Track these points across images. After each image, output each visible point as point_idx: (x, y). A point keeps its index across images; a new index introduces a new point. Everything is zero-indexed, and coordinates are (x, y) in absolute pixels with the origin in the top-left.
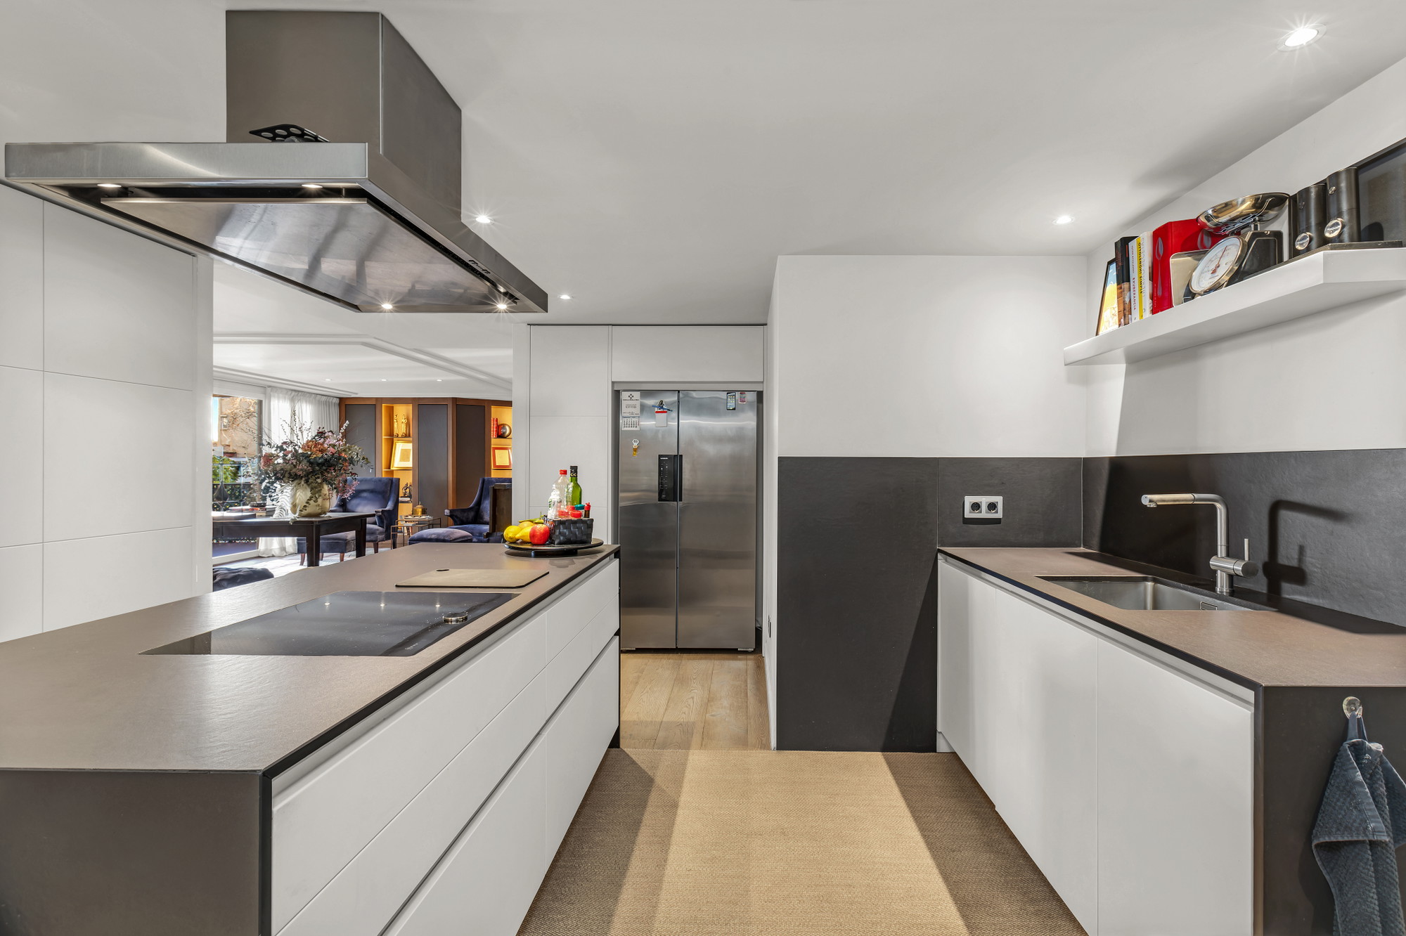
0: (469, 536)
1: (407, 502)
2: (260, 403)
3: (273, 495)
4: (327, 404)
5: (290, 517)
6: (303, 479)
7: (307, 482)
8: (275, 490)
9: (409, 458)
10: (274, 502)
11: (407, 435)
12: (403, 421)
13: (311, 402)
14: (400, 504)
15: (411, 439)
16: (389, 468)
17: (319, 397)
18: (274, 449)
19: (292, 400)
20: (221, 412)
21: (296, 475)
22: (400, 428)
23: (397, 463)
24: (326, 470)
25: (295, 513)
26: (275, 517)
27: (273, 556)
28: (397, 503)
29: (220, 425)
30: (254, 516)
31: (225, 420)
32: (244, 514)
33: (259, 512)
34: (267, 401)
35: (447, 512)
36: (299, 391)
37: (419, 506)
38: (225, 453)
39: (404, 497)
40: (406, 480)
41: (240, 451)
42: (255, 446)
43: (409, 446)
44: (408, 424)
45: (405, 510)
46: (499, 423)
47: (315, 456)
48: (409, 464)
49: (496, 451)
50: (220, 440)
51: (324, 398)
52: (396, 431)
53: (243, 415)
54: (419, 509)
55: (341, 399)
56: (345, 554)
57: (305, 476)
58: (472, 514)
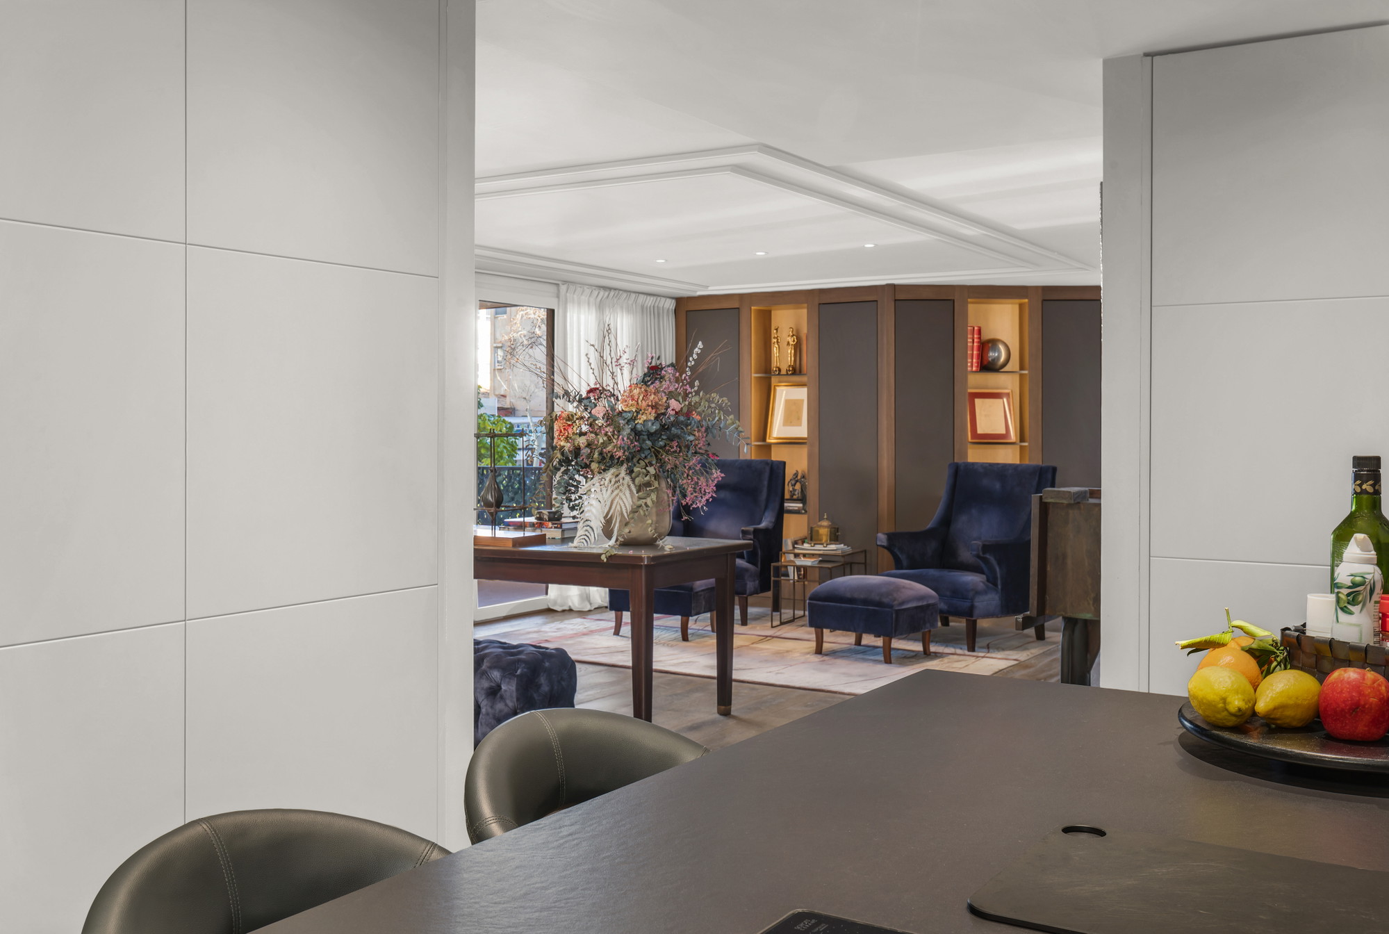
0: (930, 597)
1: (797, 512)
2: (551, 313)
3: (573, 497)
4: (656, 313)
5: (603, 547)
6: (625, 466)
7: (630, 472)
8: (577, 487)
9: (799, 419)
10: (575, 513)
11: (796, 371)
12: (790, 340)
13: (629, 310)
14: (786, 516)
15: (804, 379)
16: (764, 439)
17: (642, 298)
18: (575, 404)
19: (601, 307)
20: (494, 339)
21: (612, 457)
22: (783, 356)
23: (778, 429)
24: (663, 447)
25: (610, 538)
26: (575, 547)
27: (571, 610)
28: (781, 512)
29: (494, 361)
30: (541, 540)
31: (500, 352)
32: (528, 534)
33: (552, 532)
34: (561, 311)
35: (882, 538)
36: (610, 289)
37: (825, 523)
38: (499, 409)
39: (792, 500)
40: (797, 463)
41: (520, 405)
42: (542, 395)
43: (801, 394)
44: (798, 347)
45: (794, 527)
46: (986, 336)
47: (644, 417)
48: (802, 431)
49: (978, 401)
50: (493, 388)
51: (650, 301)
52: (775, 363)
53: (526, 342)
54: (824, 532)
55: (680, 302)
56: (692, 619)
57: (628, 460)
58: (932, 546)
